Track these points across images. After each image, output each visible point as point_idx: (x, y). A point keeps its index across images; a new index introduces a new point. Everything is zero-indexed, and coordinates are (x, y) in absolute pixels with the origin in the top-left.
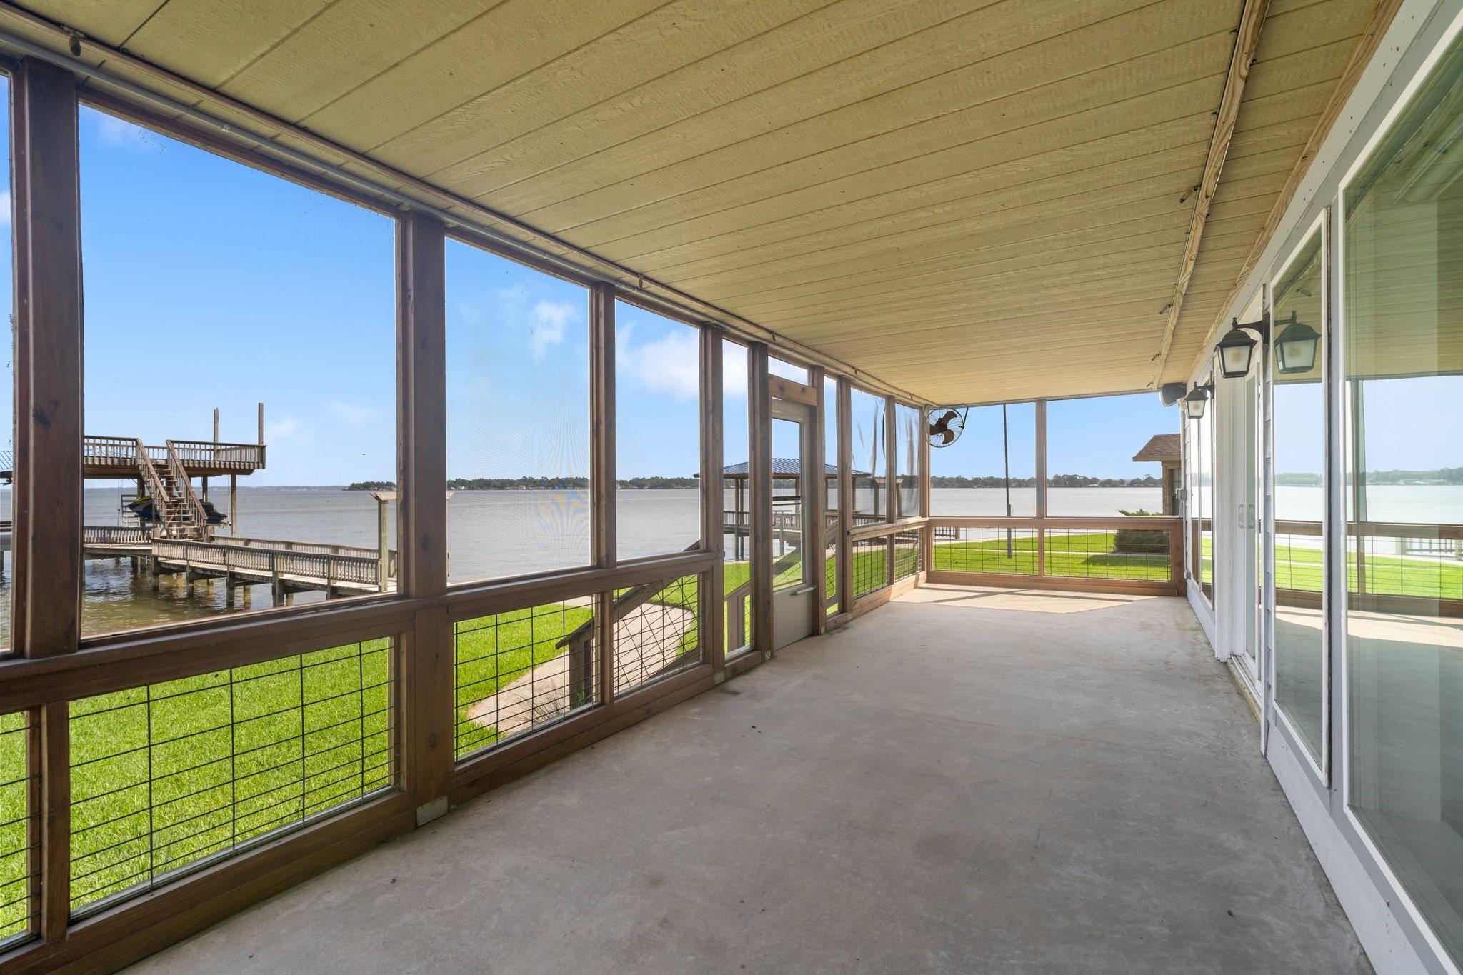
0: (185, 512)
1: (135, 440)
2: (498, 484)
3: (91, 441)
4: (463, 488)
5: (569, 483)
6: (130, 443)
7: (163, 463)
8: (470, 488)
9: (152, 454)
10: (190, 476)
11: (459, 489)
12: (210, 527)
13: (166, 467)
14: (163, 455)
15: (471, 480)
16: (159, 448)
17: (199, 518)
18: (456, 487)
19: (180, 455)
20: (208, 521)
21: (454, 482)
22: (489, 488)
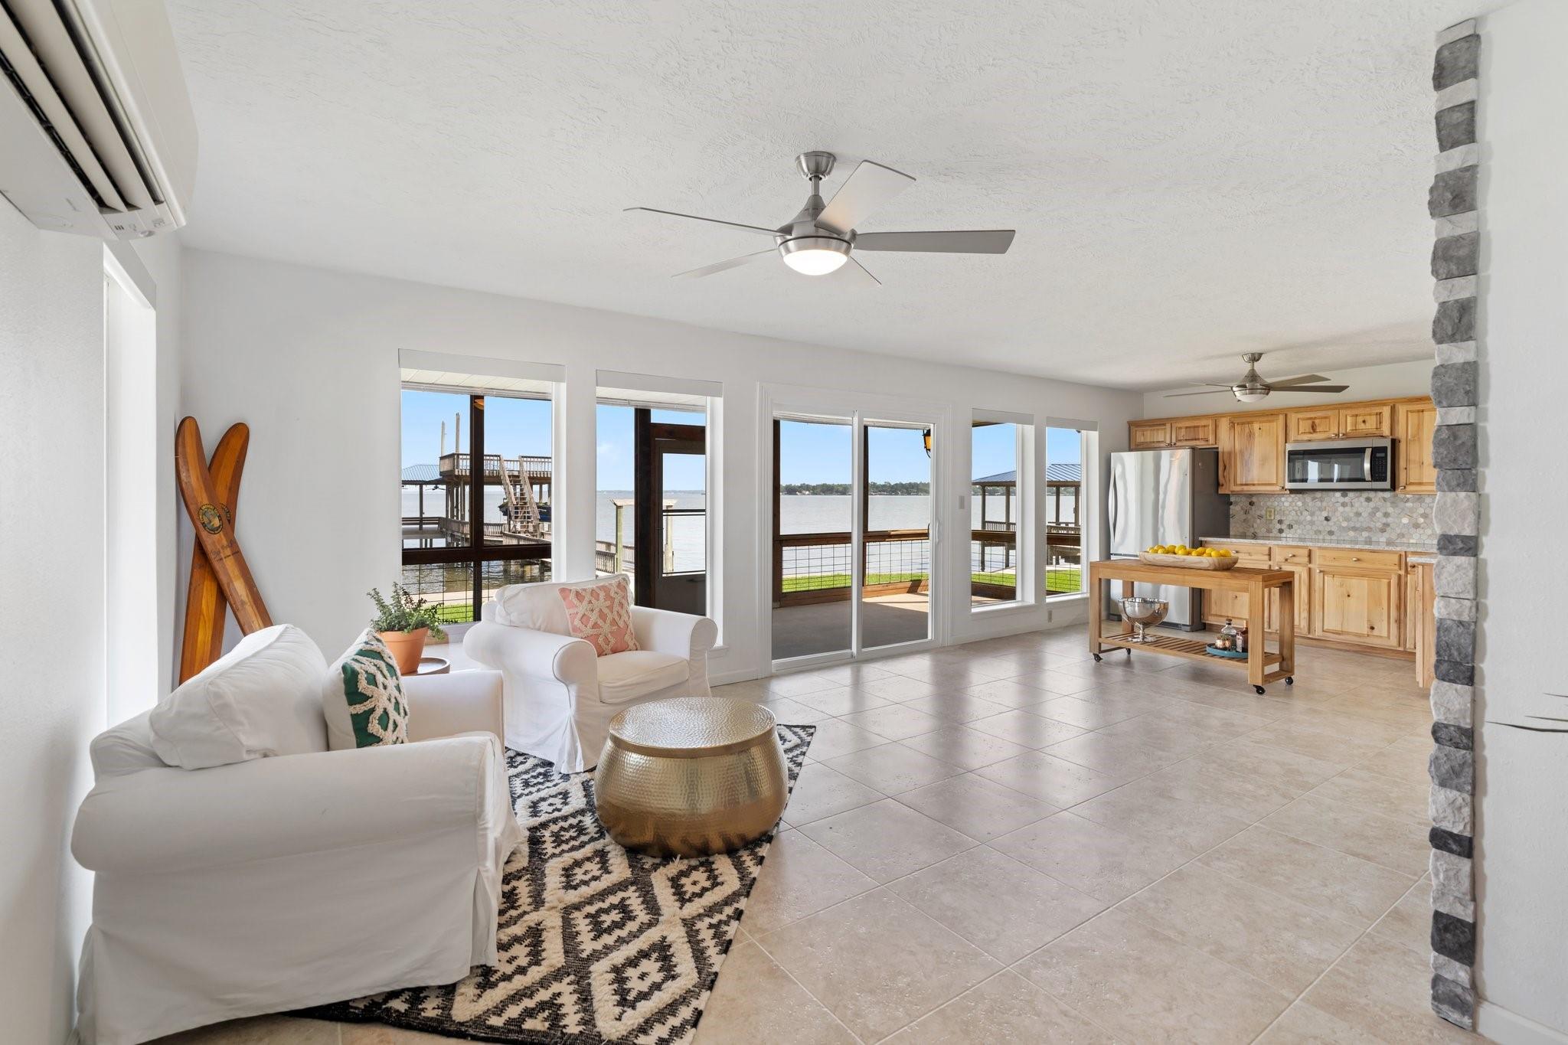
0: (528, 513)
1: (499, 456)
2: (841, 489)
3: (488, 458)
4: (807, 493)
5: (913, 488)
6: (496, 458)
7: (516, 473)
8: (814, 494)
9: (509, 466)
10: (532, 484)
11: (804, 494)
12: (541, 525)
13: (518, 477)
14: (516, 467)
15: (815, 485)
16: (514, 461)
17: (535, 518)
18: (800, 492)
19: (527, 467)
20: (540, 520)
21: (800, 487)
22: (831, 494)
